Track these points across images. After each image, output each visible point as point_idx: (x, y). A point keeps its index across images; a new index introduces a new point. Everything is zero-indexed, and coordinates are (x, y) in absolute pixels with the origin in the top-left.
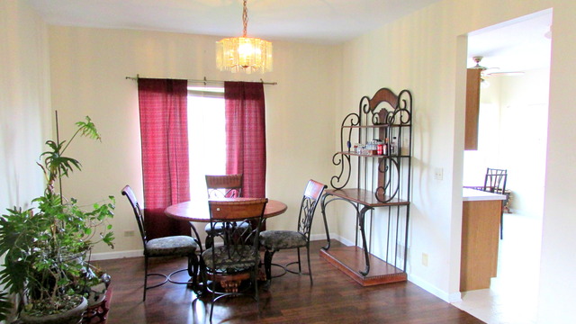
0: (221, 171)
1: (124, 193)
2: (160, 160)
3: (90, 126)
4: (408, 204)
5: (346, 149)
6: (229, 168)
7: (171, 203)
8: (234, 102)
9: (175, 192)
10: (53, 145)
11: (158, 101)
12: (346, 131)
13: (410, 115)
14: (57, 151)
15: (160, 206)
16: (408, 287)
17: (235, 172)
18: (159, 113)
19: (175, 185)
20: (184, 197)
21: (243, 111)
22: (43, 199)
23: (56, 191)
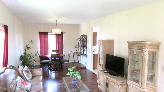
0: (55, 49)
1: (37, 53)
2: (43, 47)
3: (32, 42)
4: (86, 55)
5: (78, 45)
6: (56, 48)
7: (45, 55)
8: (57, 36)
9: (46, 53)
10: (27, 45)
11: (43, 36)
12: (78, 42)
13: (86, 40)
14: (27, 46)
15: (43, 55)
16: (86, 69)
17: (57, 49)
18: (43, 38)
19: (46, 51)
20: (48, 54)
21: (59, 38)
22: (24, 54)
23: (26, 52)
